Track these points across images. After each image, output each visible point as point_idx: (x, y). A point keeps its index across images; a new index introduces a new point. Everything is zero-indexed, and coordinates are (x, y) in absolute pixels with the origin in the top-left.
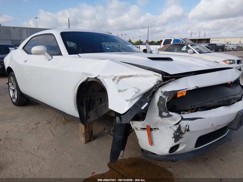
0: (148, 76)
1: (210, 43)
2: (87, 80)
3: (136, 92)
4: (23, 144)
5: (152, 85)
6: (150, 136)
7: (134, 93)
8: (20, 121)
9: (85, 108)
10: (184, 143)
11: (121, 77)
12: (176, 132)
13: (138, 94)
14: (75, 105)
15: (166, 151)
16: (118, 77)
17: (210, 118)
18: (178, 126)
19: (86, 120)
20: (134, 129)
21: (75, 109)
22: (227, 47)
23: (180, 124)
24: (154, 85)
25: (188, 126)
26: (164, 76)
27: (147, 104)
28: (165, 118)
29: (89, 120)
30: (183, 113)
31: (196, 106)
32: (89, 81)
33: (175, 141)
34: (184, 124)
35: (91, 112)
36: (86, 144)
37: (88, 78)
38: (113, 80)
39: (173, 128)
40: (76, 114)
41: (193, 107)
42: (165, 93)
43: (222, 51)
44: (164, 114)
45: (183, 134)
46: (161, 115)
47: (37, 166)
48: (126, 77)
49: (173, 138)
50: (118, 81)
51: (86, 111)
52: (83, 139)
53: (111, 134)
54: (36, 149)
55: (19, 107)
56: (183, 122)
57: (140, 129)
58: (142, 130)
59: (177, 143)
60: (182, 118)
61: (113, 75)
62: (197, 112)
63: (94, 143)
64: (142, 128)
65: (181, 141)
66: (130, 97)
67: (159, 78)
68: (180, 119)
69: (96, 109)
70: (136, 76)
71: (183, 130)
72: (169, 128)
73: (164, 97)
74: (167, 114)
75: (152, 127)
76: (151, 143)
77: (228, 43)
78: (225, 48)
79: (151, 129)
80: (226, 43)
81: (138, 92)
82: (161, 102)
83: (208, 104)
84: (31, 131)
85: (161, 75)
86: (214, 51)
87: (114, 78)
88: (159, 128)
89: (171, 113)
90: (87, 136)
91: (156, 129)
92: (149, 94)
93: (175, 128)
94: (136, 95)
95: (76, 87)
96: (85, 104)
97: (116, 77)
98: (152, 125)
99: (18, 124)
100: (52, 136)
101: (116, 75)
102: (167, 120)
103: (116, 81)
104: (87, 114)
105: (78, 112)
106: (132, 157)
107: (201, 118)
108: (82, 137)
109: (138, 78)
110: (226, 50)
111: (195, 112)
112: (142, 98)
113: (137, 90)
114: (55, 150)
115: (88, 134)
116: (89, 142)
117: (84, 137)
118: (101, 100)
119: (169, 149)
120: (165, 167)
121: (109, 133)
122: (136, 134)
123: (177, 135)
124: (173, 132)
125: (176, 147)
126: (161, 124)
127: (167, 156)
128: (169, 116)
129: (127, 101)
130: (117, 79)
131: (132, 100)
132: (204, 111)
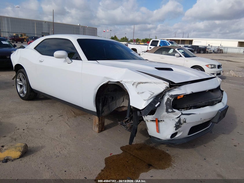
0: (159, 83)
1: (193, 45)
2: (108, 83)
3: (151, 95)
4: (45, 133)
5: (163, 90)
6: (158, 126)
7: (150, 95)
8: (34, 114)
9: (101, 104)
10: (181, 131)
11: (139, 83)
12: (177, 123)
13: (152, 96)
14: (94, 101)
15: (168, 137)
16: (137, 83)
17: (200, 114)
18: (179, 119)
19: (101, 114)
20: (145, 121)
21: (94, 105)
22: (208, 49)
23: (180, 117)
24: (164, 90)
25: (185, 119)
26: (171, 84)
27: (159, 103)
28: (170, 113)
29: (103, 114)
30: (181, 110)
31: (190, 106)
32: (109, 83)
33: (176, 130)
34: (183, 117)
35: (105, 108)
36: (99, 134)
37: (109, 81)
38: (133, 85)
39: (175, 120)
40: (94, 109)
41: (188, 106)
42: (171, 96)
43: (203, 53)
44: (170, 110)
45: (181, 124)
46: (167, 111)
47: (65, 149)
48: (142, 83)
49: (174, 127)
50: (137, 86)
51: (102, 107)
52: (97, 129)
53: (123, 125)
54: (58, 136)
55: (27, 101)
56: (182, 116)
57: (149, 121)
58: (151, 121)
59: (177, 131)
60: (182, 113)
61: (133, 81)
62: (191, 110)
63: (105, 132)
64: (151, 120)
65: (180, 129)
66: (147, 98)
67: (167, 85)
68: (181, 114)
69: (108, 105)
70: (150, 83)
71: (182, 122)
72: (172, 120)
73: (171, 99)
74: (172, 110)
75: (159, 120)
76: (158, 131)
77: (209, 45)
78: (207, 50)
79: (159, 121)
80: (207, 45)
81: (153, 95)
82: (168, 102)
83: (199, 104)
84: (48, 122)
85: (168, 83)
86: (196, 52)
87: (134, 84)
88: (164, 120)
89: (174, 110)
90: (100, 127)
91: (162, 121)
92: (160, 96)
93: (177, 120)
94: (151, 97)
95: (97, 88)
96: (101, 101)
97: (135, 83)
98: (159, 118)
99: (34, 117)
100: (68, 127)
101: (135, 81)
102: (171, 115)
103: (135, 86)
104: (102, 110)
105: (95, 107)
106: (138, 143)
107: (194, 114)
108: (96, 128)
109: (151, 84)
110: (208, 53)
111: (190, 109)
112: (155, 99)
113: (152, 93)
114: (75, 137)
115: (100, 125)
116: (101, 132)
117: (98, 128)
118: (113, 98)
119: (171, 135)
120: (164, 150)
121: (122, 124)
122: (146, 125)
123: (178, 125)
124: (175, 123)
125: (175, 134)
126: (167, 117)
127: (169, 140)
128: (173, 112)
129: (145, 100)
130: (136, 84)
131: (148, 100)
132: (196, 109)
